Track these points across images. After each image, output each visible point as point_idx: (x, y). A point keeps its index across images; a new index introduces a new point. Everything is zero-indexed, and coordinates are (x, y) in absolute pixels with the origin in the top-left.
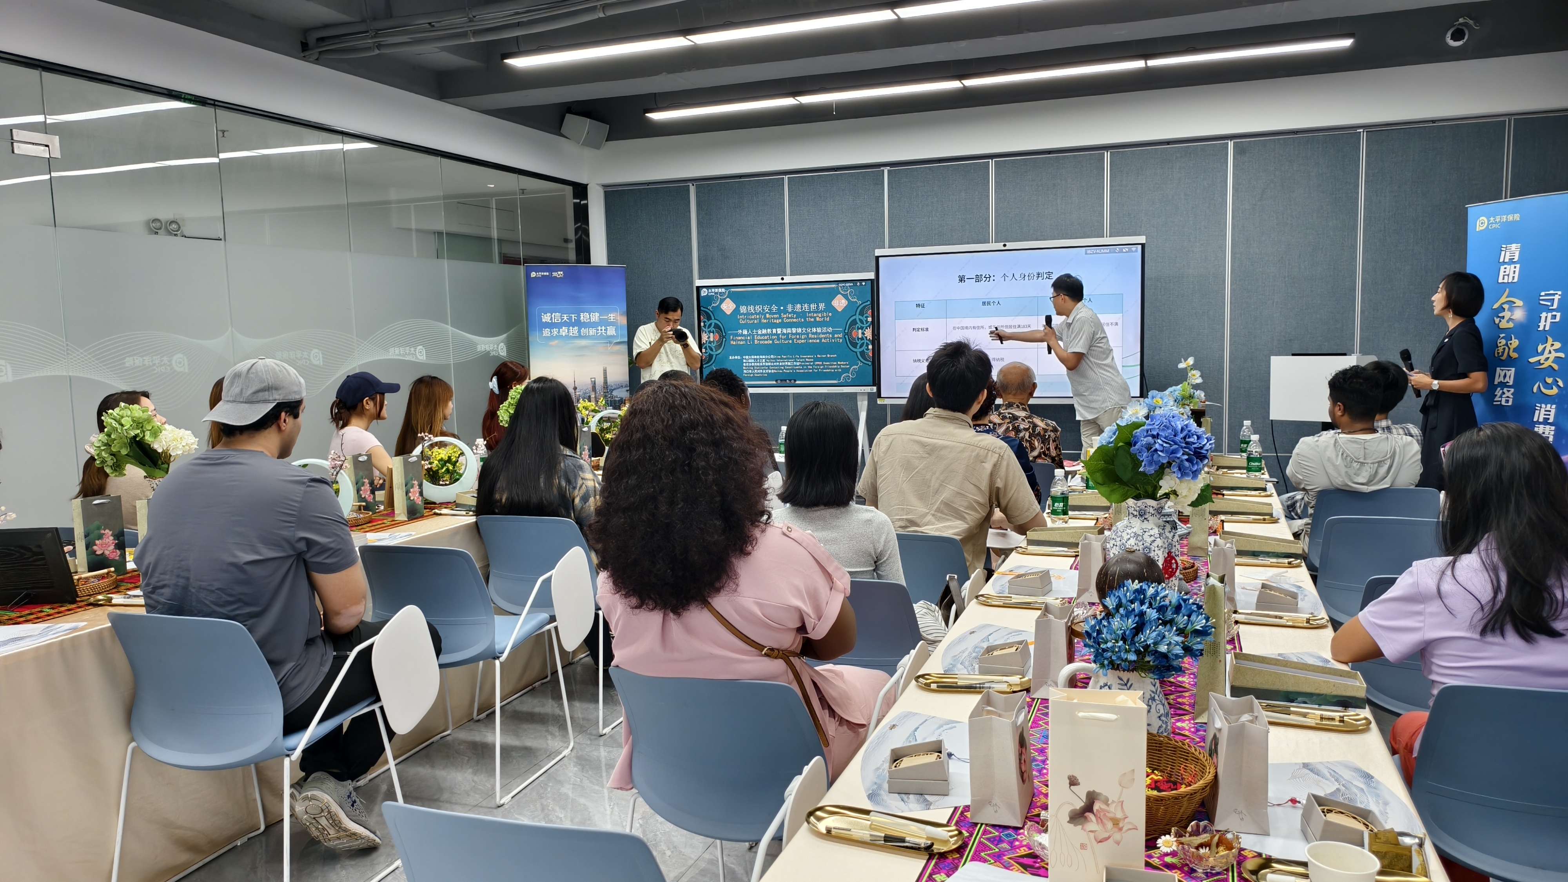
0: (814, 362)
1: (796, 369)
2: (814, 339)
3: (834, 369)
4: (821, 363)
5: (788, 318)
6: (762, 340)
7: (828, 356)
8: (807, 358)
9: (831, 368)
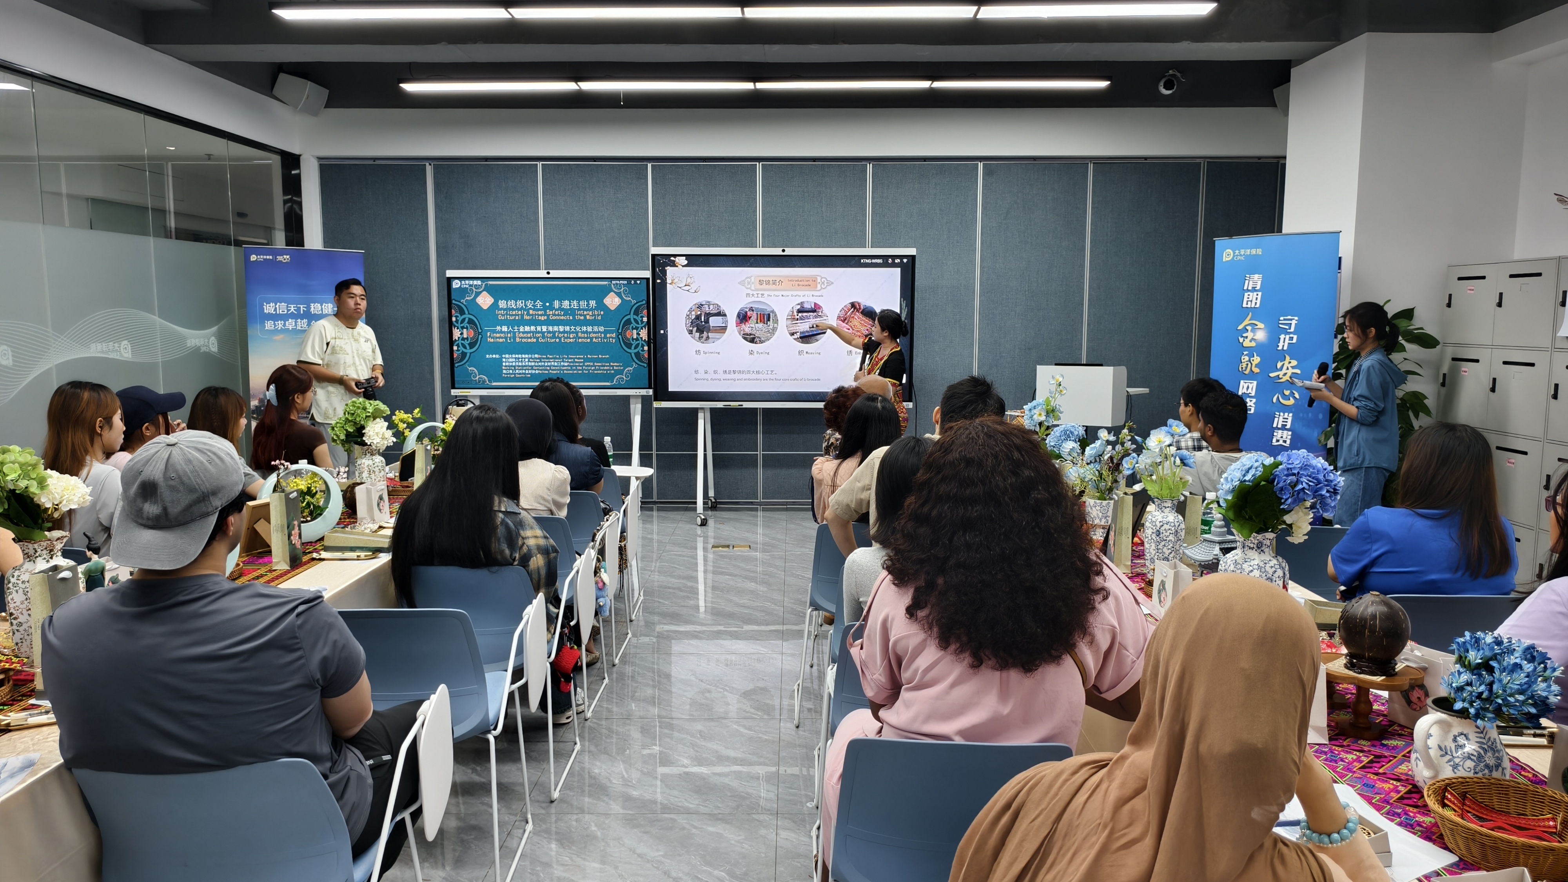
0: (584, 362)
2: (584, 338)
3: (607, 370)
4: (592, 364)
5: (555, 315)
6: (525, 338)
7: (600, 356)
8: (576, 358)
9: (603, 370)
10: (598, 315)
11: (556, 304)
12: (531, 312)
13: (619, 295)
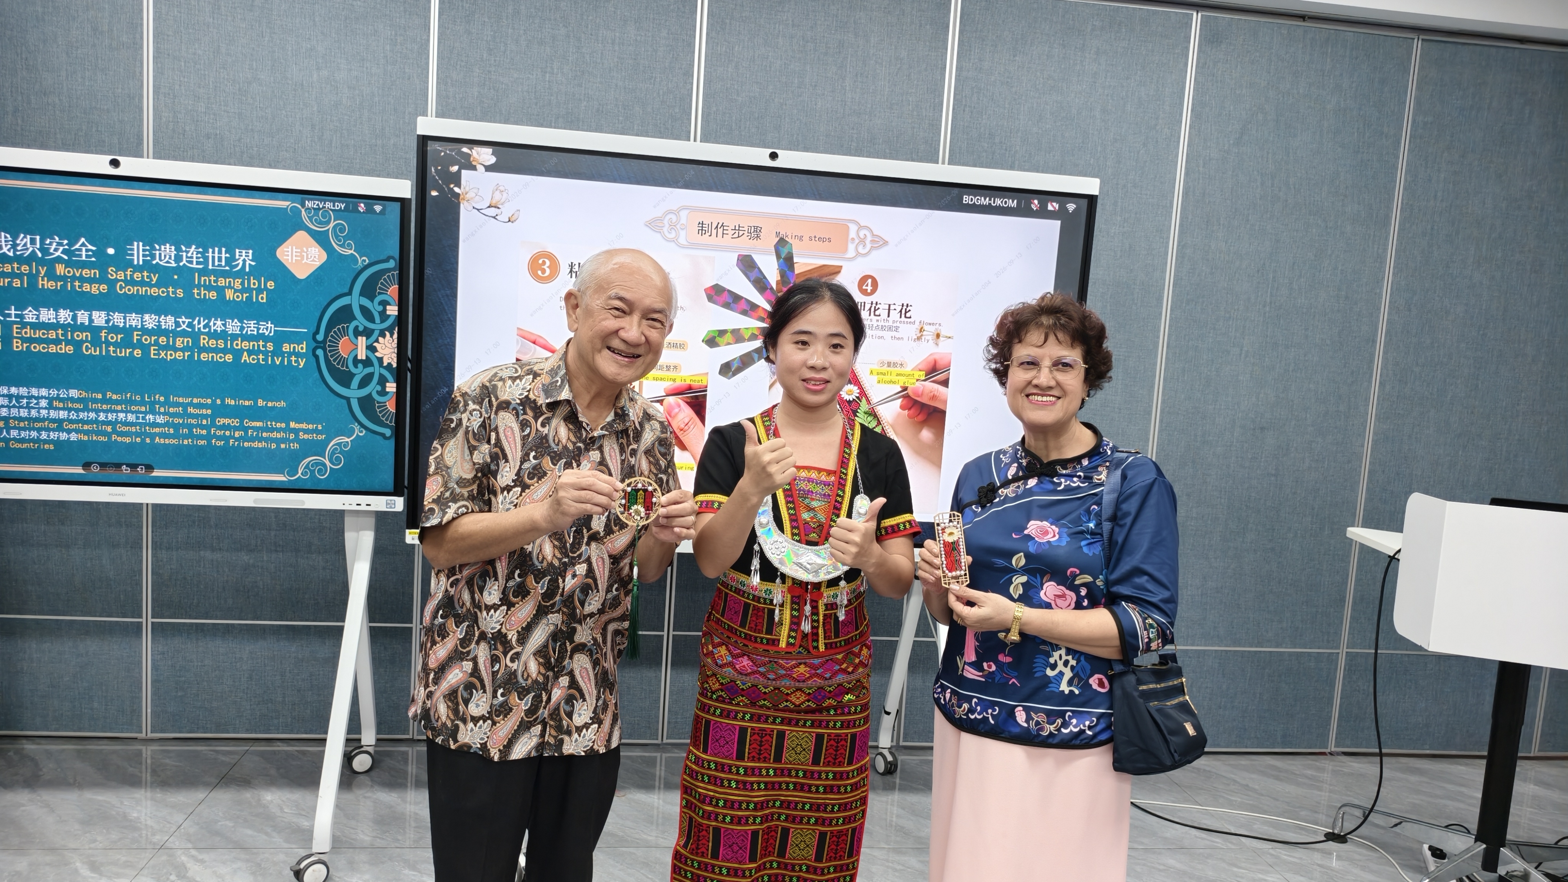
0: (213, 417)
1: (153, 436)
2: (216, 350)
3: (278, 441)
4: (235, 422)
5: (132, 282)
6: (39, 341)
7: (260, 403)
8: (191, 404)
9: (266, 440)
10: (259, 291)
11: (138, 252)
12: (60, 269)
13: (321, 239)
